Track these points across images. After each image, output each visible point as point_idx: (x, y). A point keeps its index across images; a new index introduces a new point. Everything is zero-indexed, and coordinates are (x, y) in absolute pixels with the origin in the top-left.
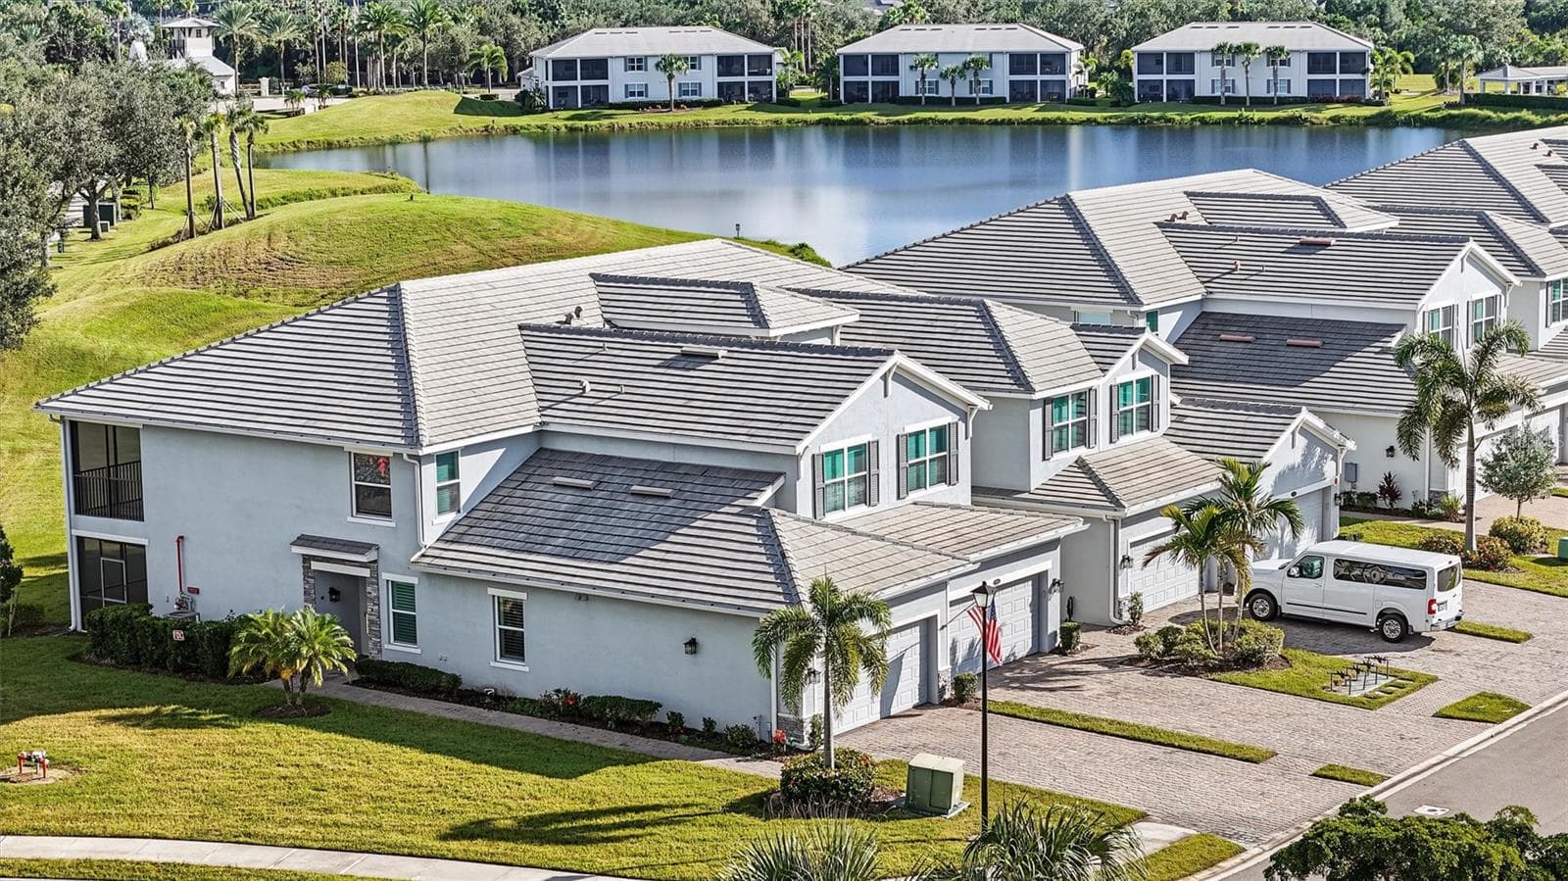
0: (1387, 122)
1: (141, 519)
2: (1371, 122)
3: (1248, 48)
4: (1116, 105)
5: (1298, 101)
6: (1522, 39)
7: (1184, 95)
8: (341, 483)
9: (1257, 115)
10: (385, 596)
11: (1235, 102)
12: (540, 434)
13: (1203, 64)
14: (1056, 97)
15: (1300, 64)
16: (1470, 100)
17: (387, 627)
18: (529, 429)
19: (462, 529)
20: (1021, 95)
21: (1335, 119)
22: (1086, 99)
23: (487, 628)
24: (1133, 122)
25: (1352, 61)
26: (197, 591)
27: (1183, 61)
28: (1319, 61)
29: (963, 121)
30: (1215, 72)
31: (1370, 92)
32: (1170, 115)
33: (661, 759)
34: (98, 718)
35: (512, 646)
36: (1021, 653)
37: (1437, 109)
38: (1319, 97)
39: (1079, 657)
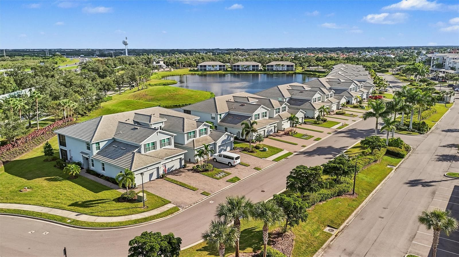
0: (295, 73)
1: (66, 147)
2: (293, 73)
3: (279, 65)
4: (264, 71)
5: (285, 71)
6: (315, 62)
7: (272, 70)
8: (85, 147)
9: (280, 73)
10: (91, 161)
11: (278, 71)
12: (113, 139)
13: (274, 66)
14: (257, 70)
15: (286, 66)
16: (305, 71)
17: (91, 165)
18: (112, 138)
19: (99, 152)
20: (253, 70)
21: (289, 73)
22: (261, 70)
23: (101, 167)
24: (266, 73)
25: (292, 66)
26: (72, 157)
27: (272, 66)
28: (288, 66)
29: (246, 73)
30: (276, 67)
31: (294, 70)
32: (270, 72)
33: (113, 189)
34: (45, 179)
35: (104, 169)
36: (178, 168)
37: (301, 72)
38: (288, 70)
39: (186, 169)
